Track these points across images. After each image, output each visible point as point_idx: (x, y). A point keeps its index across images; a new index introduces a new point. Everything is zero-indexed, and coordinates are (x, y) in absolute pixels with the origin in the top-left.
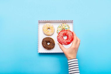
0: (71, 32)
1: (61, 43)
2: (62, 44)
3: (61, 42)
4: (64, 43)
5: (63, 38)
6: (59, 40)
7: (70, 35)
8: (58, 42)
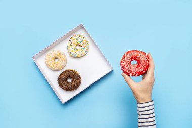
0: (145, 54)
1: (128, 74)
2: (129, 76)
3: (127, 72)
4: (133, 74)
5: (131, 64)
6: (124, 68)
7: (143, 59)
8: (122, 72)
